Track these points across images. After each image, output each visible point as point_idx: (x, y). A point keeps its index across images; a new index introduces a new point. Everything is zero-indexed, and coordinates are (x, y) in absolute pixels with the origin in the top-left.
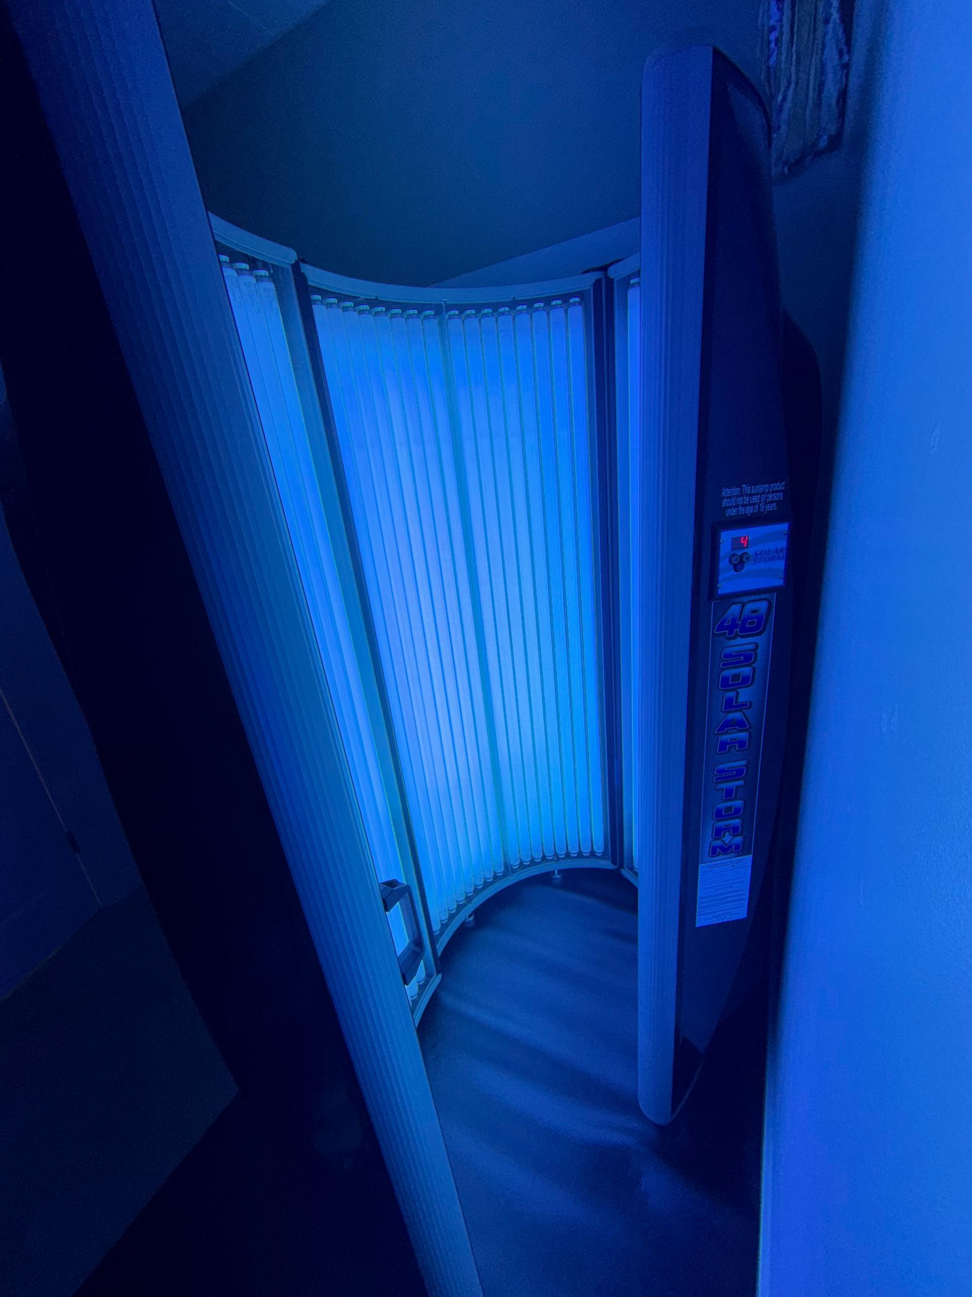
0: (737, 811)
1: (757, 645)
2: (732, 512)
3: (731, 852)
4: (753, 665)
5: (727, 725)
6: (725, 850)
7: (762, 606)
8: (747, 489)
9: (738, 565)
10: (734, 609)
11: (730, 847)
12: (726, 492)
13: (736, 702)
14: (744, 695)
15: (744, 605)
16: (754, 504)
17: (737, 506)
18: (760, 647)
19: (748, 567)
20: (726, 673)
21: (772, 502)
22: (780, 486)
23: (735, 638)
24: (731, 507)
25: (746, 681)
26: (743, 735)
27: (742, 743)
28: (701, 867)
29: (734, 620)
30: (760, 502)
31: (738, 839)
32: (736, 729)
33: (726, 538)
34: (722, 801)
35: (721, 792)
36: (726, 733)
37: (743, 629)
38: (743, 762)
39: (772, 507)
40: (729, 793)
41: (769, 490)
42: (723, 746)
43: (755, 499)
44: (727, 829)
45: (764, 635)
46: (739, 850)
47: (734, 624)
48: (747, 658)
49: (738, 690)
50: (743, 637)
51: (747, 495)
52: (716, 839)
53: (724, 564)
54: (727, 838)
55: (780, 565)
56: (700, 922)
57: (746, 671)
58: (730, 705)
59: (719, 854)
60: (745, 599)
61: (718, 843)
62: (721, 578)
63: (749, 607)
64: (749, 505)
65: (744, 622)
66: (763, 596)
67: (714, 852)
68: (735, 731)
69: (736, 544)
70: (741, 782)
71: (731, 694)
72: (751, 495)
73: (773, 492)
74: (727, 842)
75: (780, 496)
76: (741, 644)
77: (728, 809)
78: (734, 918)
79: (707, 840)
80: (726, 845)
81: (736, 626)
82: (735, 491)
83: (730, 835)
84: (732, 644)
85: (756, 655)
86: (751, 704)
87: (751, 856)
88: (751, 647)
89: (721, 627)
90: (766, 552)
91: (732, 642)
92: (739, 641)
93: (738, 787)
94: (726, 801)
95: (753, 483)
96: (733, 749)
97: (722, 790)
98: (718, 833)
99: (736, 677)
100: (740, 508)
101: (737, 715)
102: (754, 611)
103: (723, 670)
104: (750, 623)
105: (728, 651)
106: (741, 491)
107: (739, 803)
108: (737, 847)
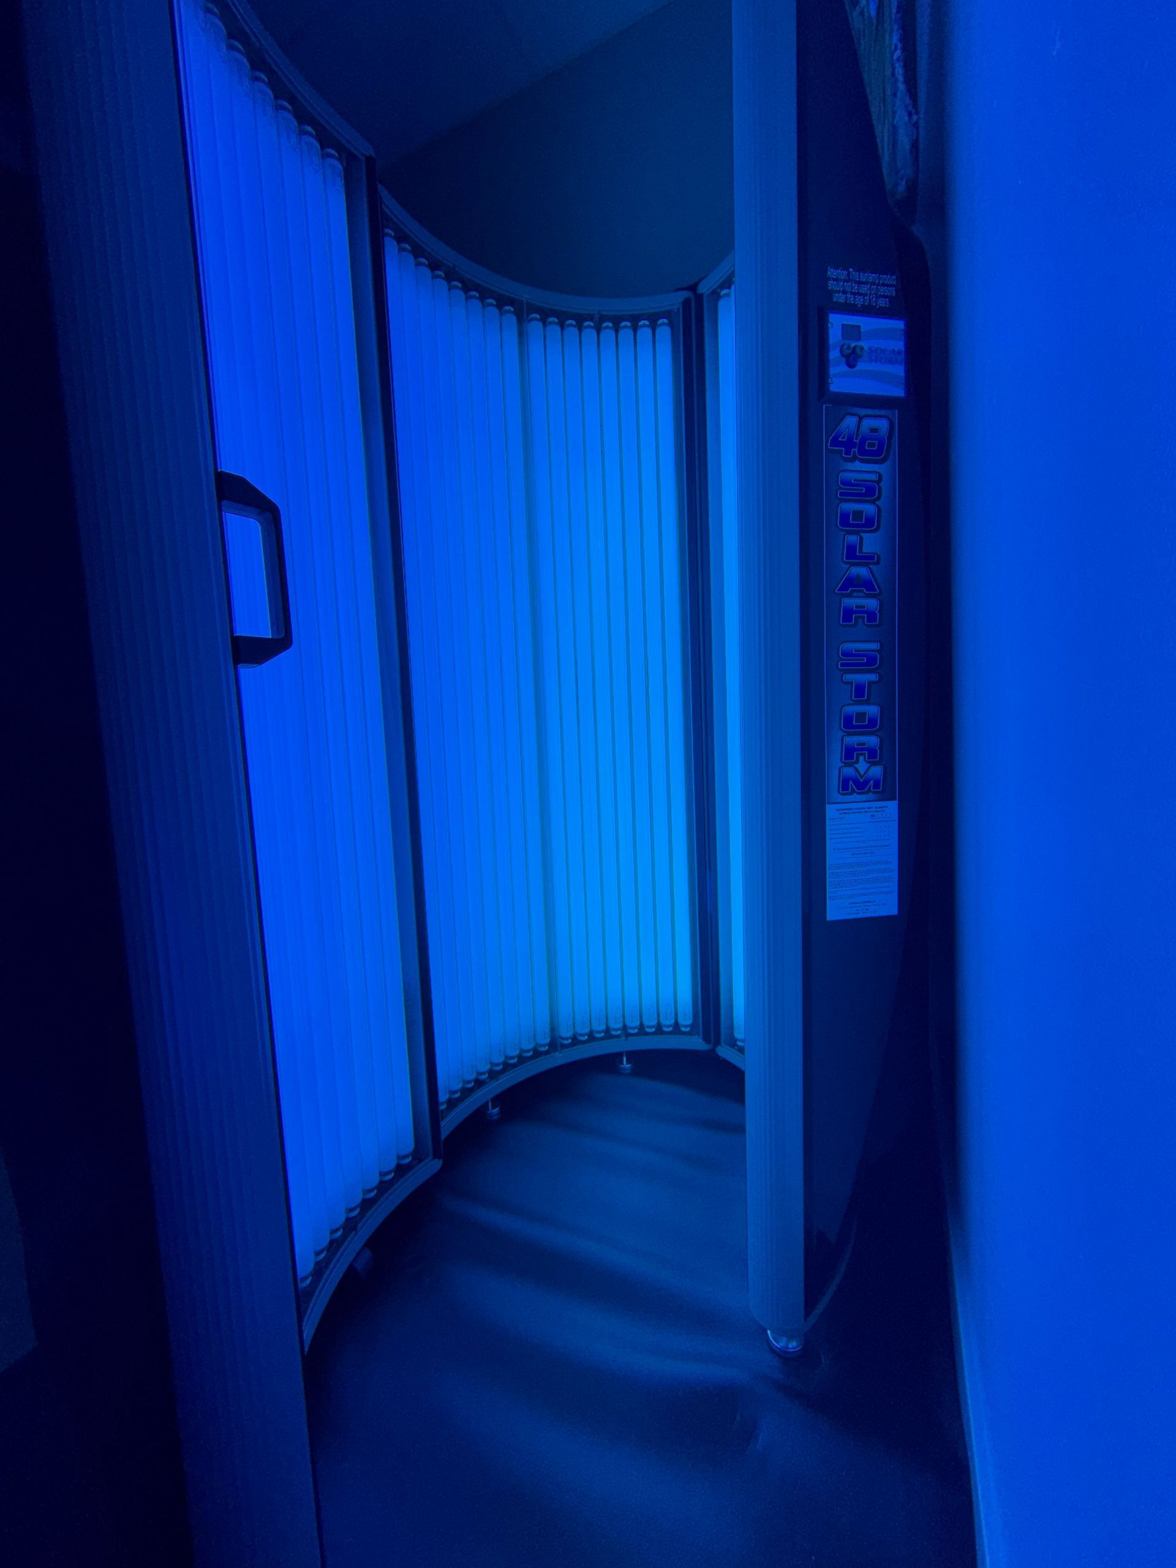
0: (872, 722)
1: (880, 476)
2: (839, 298)
3: (869, 791)
4: (877, 503)
5: (850, 584)
6: (862, 785)
7: (883, 425)
8: (855, 275)
9: (851, 358)
10: (850, 422)
11: (866, 782)
12: (831, 273)
13: (861, 551)
14: (871, 543)
15: (861, 419)
16: (865, 295)
17: (844, 292)
18: (884, 478)
19: (861, 365)
20: (845, 506)
21: (884, 297)
22: (890, 279)
23: (852, 460)
24: (838, 292)
25: (870, 523)
26: (872, 604)
27: (871, 616)
28: (831, 811)
29: (850, 438)
30: (870, 294)
31: (877, 771)
32: (863, 591)
33: (836, 322)
34: (852, 702)
35: (849, 686)
36: (850, 596)
37: (862, 452)
38: (874, 646)
39: (882, 303)
40: (860, 690)
41: (879, 282)
42: (848, 614)
43: (864, 289)
44: (861, 748)
45: (888, 463)
46: (880, 789)
47: (850, 442)
48: (870, 492)
49: (862, 534)
50: (862, 461)
51: (855, 282)
52: (846, 765)
53: (834, 354)
54: (862, 766)
55: (900, 372)
56: (832, 914)
57: (869, 509)
58: (852, 553)
59: (853, 792)
60: (863, 412)
61: (849, 771)
62: (832, 371)
63: (867, 424)
64: (860, 294)
65: (863, 441)
66: (882, 410)
67: (845, 787)
68: (861, 594)
70: (873, 677)
71: (853, 539)
72: (860, 283)
73: (884, 285)
74: (862, 773)
75: (892, 292)
76: (860, 470)
77: (860, 717)
78: (881, 911)
79: (834, 767)
80: (862, 777)
81: (854, 445)
82: (842, 274)
83: (865, 758)
84: (849, 468)
85: (880, 489)
86: (878, 558)
87: (896, 801)
88: (874, 477)
89: (835, 442)
90: (882, 349)
91: (850, 466)
92: (857, 465)
93: (871, 683)
94: (857, 703)
95: (861, 270)
96: (860, 621)
97: (851, 683)
98: (849, 753)
99: (858, 514)
100: (849, 295)
101: (861, 571)
102: (874, 430)
103: (842, 501)
104: (870, 445)
105: (845, 476)
106: (848, 275)
107: (872, 710)
108: (877, 781)
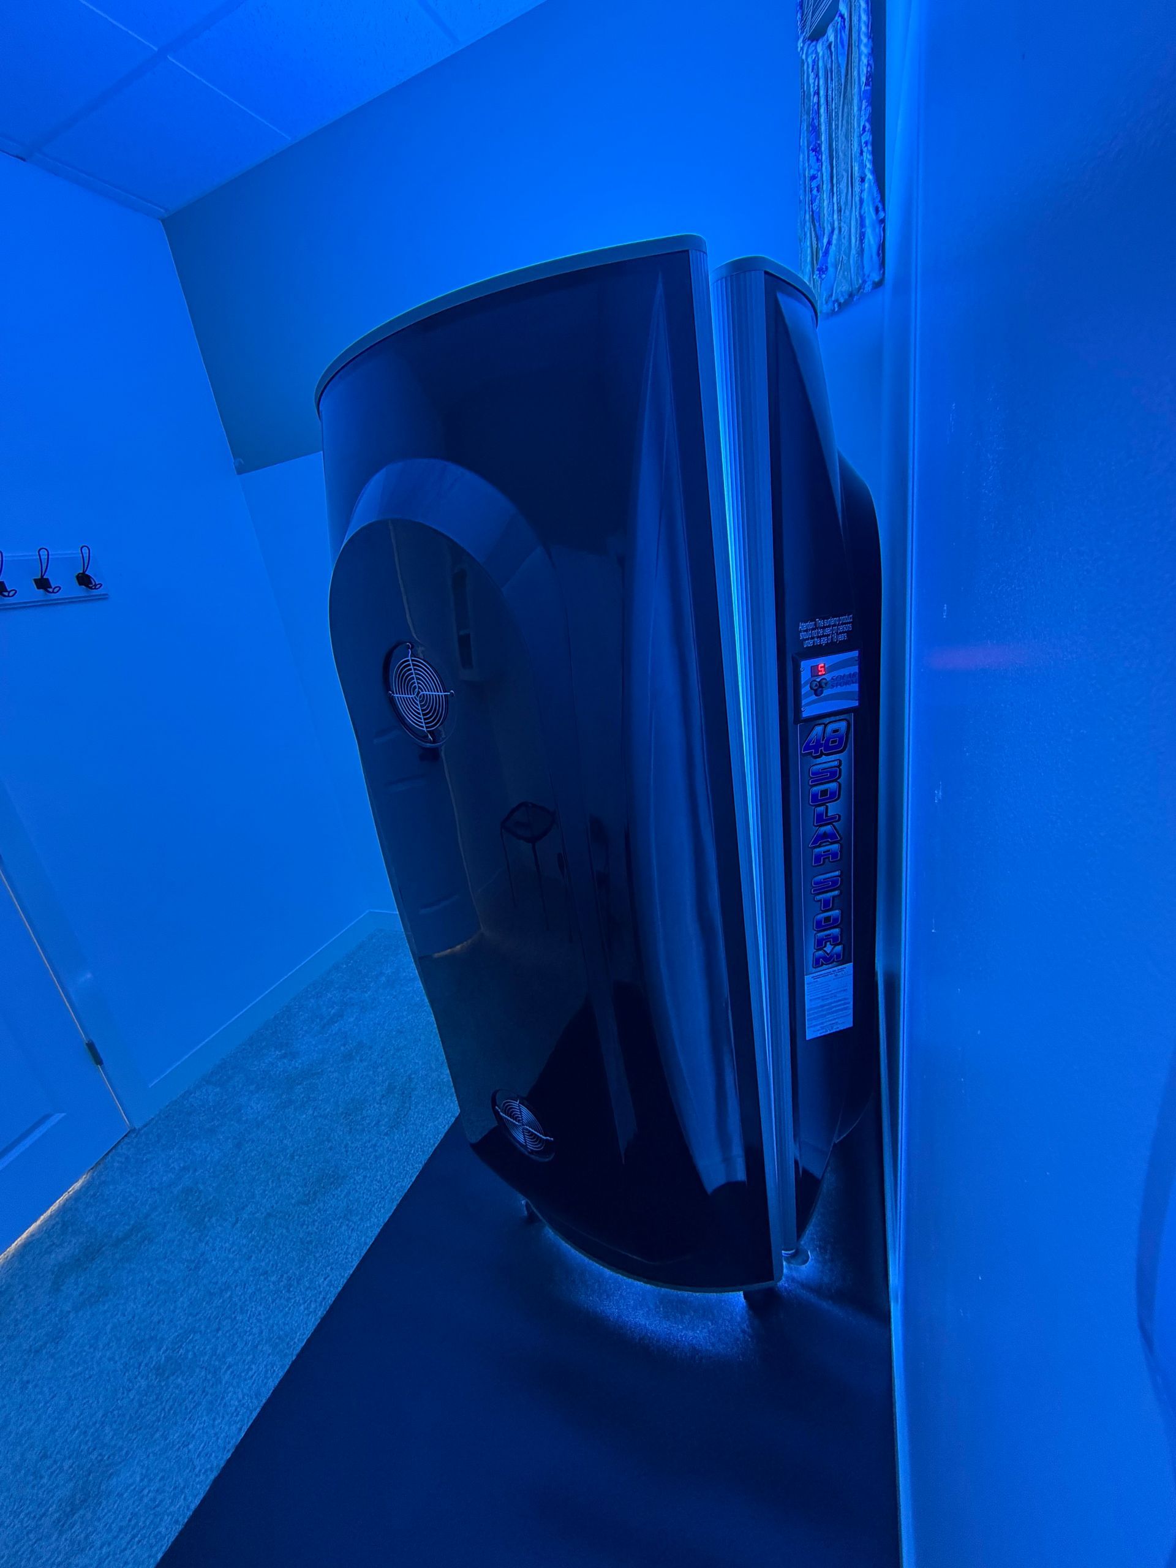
0: (835, 920)
1: (840, 761)
2: (808, 644)
3: (834, 961)
4: (838, 780)
5: (821, 838)
6: (828, 960)
7: (843, 725)
8: (820, 623)
9: (818, 689)
10: (819, 729)
11: (832, 957)
12: (803, 626)
13: (826, 815)
14: (833, 808)
15: (826, 725)
16: (828, 635)
17: (812, 638)
18: (843, 763)
19: (826, 692)
20: (815, 789)
21: (843, 632)
22: (848, 618)
23: (820, 756)
24: (807, 639)
25: (833, 796)
26: (835, 847)
27: (835, 855)
28: (808, 979)
29: (818, 741)
30: (833, 633)
31: (839, 948)
32: (828, 841)
33: (805, 665)
34: (821, 912)
35: (820, 903)
36: (820, 846)
37: (827, 748)
38: (837, 873)
39: (842, 637)
40: (826, 902)
41: (839, 623)
42: (818, 858)
43: (828, 631)
44: (827, 939)
45: (846, 752)
46: (841, 959)
47: (818, 744)
48: (833, 774)
49: (827, 804)
50: (827, 755)
51: (821, 628)
52: (818, 950)
53: (805, 689)
54: (828, 948)
55: (855, 687)
56: (810, 1035)
57: (833, 786)
58: (821, 820)
59: (822, 964)
60: (827, 720)
61: (821, 953)
62: (803, 702)
63: (830, 728)
64: (823, 636)
65: (827, 741)
66: (842, 717)
67: (817, 963)
68: (828, 843)
69: (814, 670)
70: (836, 893)
71: (822, 808)
72: (824, 628)
73: (842, 624)
74: (828, 952)
75: (849, 628)
76: (827, 761)
77: (827, 919)
78: (842, 1027)
79: (810, 952)
80: (828, 954)
81: (821, 745)
82: (811, 625)
83: (831, 944)
84: (818, 763)
85: (840, 770)
86: (840, 816)
87: (852, 963)
88: (836, 763)
89: (807, 747)
90: (841, 676)
91: (819, 760)
92: (824, 758)
93: (834, 897)
94: (824, 912)
95: (825, 617)
96: (827, 860)
97: (820, 901)
98: (820, 944)
99: (824, 792)
100: (816, 639)
101: (828, 828)
102: (835, 731)
103: (812, 786)
104: (833, 742)
105: (815, 768)
106: (815, 624)
107: (836, 913)
108: (838, 956)
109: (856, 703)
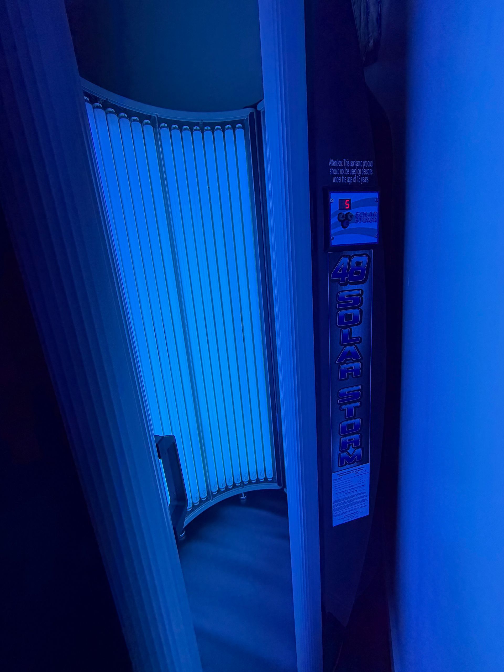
0: (357, 427)
1: (362, 291)
2: (337, 180)
3: (355, 461)
4: (360, 307)
5: (344, 356)
6: (351, 460)
7: (364, 260)
8: (347, 163)
9: (345, 222)
10: (344, 261)
11: (353, 458)
12: (332, 163)
13: (350, 337)
14: (356, 331)
15: (351, 257)
16: (353, 176)
17: (340, 175)
18: (364, 293)
19: (352, 226)
20: (341, 313)
21: (366, 176)
22: (370, 164)
23: (345, 284)
24: (336, 176)
25: (356, 320)
26: (357, 365)
27: (356, 371)
28: (334, 476)
29: (344, 270)
30: (357, 175)
31: (359, 451)
32: (351, 359)
33: (334, 199)
34: (345, 420)
35: (344, 412)
36: (344, 363)
37: (352, 278)
38: (359, 387)
39: (364, 180)
40: (350, 413)
41: (363, 166)
42: (343, 373)
43: (353, 172)
44: (350, 442)
45: (366, 283)
46: (361, 460)
47: (344, 274)
48: (356, 302)
49: (351, 327)
50: (351, 284)
51: (348, 168)
52: (343, 452)
53: (334, 220)
54: (351, 450)
55: (375, 226)
56: (336, 521)
57: (356, 312)
58: (346, 339)
59: (346, 464)
60: (352, 253)
61: (345, 454)
62: (332, 231)
63: (355, 260)
64: (349, 176)
65: (352, 272)
66: (364, 252)
67: (342, 462)
68: (351, 361)
69: (342, 204)
70: (358, 404)
71: (346, 331)
72: (350, 168)
73: (365, 168)
74: (351, 454)
75: (370, 172)
76: (350, 289)
77: (350, 426)
78: (360, 516)
79: (336, 453)
80: (350, 456)
81: (346, 275)
82: (338, 163)
83: (352, 447)
84: (343, 290)
85: (362, 298)
86: (361, 339)
87: (369, 463)
88: (358, 292)
89: (335, 275)
90: (364, 214)
91: (344, 288)
92: (349, 287)
93: (356, 407)
94: (348, 420)
95: (351, 158)
96: (350, 376)
97: (345, 410)
98: (344, 446)
99: (349, 316)
100: (343, 178)
101: (351, 348)
102: (359, 264)
103: (339, 310)
104: (357, 273)
105: (341, 294)
106: (343, 163)
107: (357, 421)
108: (359, 457)
109: (374, 240)
